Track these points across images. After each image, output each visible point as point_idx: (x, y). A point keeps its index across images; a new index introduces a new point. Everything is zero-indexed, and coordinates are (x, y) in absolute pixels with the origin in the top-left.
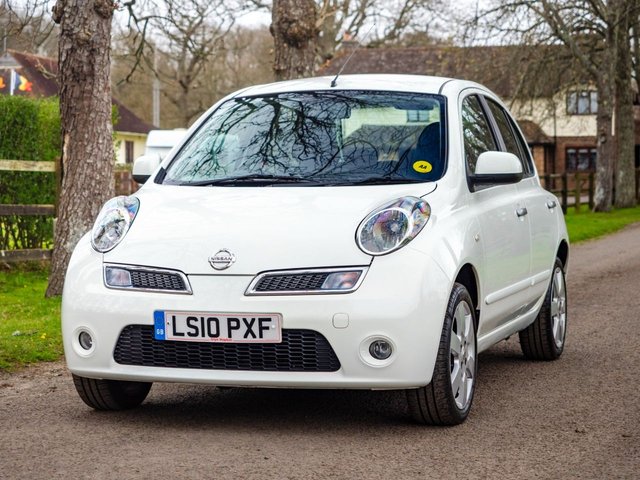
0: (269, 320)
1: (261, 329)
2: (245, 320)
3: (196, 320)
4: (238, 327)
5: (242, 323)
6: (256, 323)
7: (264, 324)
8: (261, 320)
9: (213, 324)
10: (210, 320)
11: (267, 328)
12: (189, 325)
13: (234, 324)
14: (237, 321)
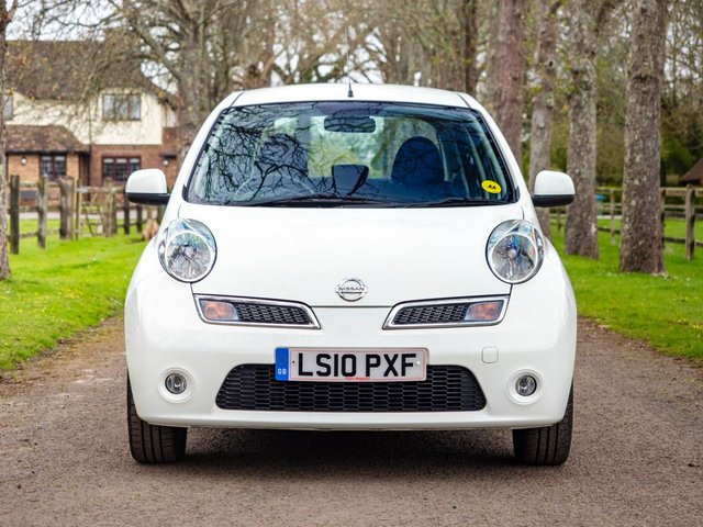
0: (414, 355)
1: (404, 365)
2: (386, 356)
3: (328, 357)
4: (378, 364)
5: (383, 360)
6: (399, 360)
7: (408, 360)
8: (404, 356)
9: (349, 362)
10: (345, 357)
11: (411, 365)
12: (319, 363)
13: (373, 361)
14: (378, 357)
